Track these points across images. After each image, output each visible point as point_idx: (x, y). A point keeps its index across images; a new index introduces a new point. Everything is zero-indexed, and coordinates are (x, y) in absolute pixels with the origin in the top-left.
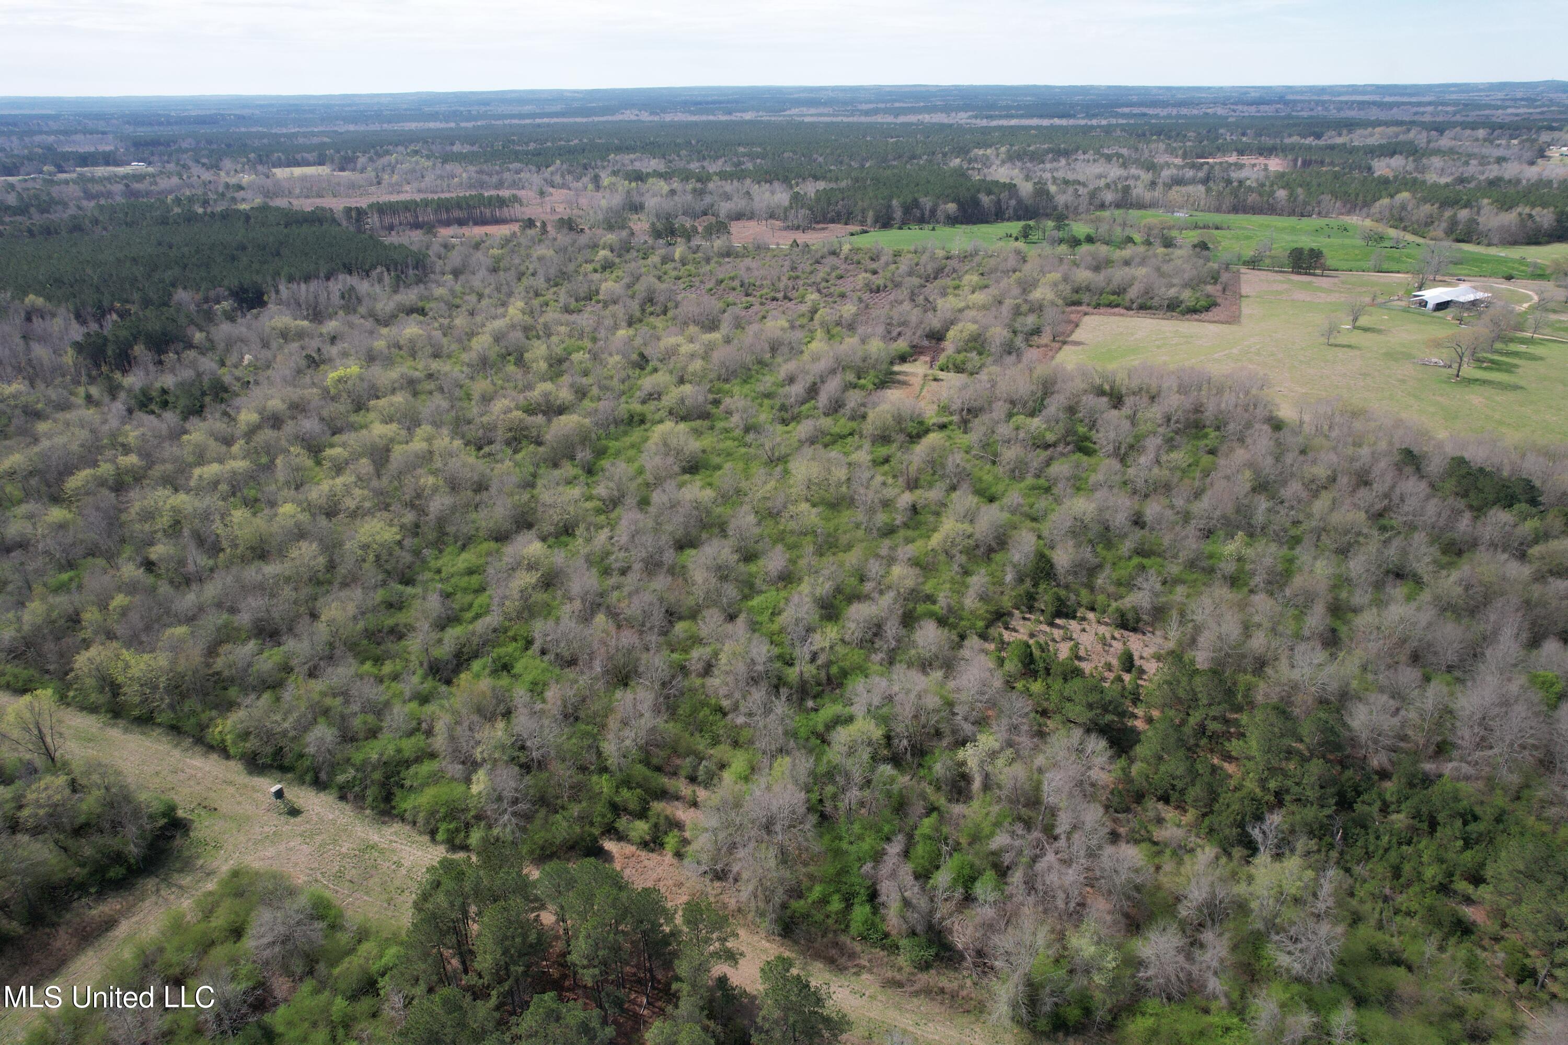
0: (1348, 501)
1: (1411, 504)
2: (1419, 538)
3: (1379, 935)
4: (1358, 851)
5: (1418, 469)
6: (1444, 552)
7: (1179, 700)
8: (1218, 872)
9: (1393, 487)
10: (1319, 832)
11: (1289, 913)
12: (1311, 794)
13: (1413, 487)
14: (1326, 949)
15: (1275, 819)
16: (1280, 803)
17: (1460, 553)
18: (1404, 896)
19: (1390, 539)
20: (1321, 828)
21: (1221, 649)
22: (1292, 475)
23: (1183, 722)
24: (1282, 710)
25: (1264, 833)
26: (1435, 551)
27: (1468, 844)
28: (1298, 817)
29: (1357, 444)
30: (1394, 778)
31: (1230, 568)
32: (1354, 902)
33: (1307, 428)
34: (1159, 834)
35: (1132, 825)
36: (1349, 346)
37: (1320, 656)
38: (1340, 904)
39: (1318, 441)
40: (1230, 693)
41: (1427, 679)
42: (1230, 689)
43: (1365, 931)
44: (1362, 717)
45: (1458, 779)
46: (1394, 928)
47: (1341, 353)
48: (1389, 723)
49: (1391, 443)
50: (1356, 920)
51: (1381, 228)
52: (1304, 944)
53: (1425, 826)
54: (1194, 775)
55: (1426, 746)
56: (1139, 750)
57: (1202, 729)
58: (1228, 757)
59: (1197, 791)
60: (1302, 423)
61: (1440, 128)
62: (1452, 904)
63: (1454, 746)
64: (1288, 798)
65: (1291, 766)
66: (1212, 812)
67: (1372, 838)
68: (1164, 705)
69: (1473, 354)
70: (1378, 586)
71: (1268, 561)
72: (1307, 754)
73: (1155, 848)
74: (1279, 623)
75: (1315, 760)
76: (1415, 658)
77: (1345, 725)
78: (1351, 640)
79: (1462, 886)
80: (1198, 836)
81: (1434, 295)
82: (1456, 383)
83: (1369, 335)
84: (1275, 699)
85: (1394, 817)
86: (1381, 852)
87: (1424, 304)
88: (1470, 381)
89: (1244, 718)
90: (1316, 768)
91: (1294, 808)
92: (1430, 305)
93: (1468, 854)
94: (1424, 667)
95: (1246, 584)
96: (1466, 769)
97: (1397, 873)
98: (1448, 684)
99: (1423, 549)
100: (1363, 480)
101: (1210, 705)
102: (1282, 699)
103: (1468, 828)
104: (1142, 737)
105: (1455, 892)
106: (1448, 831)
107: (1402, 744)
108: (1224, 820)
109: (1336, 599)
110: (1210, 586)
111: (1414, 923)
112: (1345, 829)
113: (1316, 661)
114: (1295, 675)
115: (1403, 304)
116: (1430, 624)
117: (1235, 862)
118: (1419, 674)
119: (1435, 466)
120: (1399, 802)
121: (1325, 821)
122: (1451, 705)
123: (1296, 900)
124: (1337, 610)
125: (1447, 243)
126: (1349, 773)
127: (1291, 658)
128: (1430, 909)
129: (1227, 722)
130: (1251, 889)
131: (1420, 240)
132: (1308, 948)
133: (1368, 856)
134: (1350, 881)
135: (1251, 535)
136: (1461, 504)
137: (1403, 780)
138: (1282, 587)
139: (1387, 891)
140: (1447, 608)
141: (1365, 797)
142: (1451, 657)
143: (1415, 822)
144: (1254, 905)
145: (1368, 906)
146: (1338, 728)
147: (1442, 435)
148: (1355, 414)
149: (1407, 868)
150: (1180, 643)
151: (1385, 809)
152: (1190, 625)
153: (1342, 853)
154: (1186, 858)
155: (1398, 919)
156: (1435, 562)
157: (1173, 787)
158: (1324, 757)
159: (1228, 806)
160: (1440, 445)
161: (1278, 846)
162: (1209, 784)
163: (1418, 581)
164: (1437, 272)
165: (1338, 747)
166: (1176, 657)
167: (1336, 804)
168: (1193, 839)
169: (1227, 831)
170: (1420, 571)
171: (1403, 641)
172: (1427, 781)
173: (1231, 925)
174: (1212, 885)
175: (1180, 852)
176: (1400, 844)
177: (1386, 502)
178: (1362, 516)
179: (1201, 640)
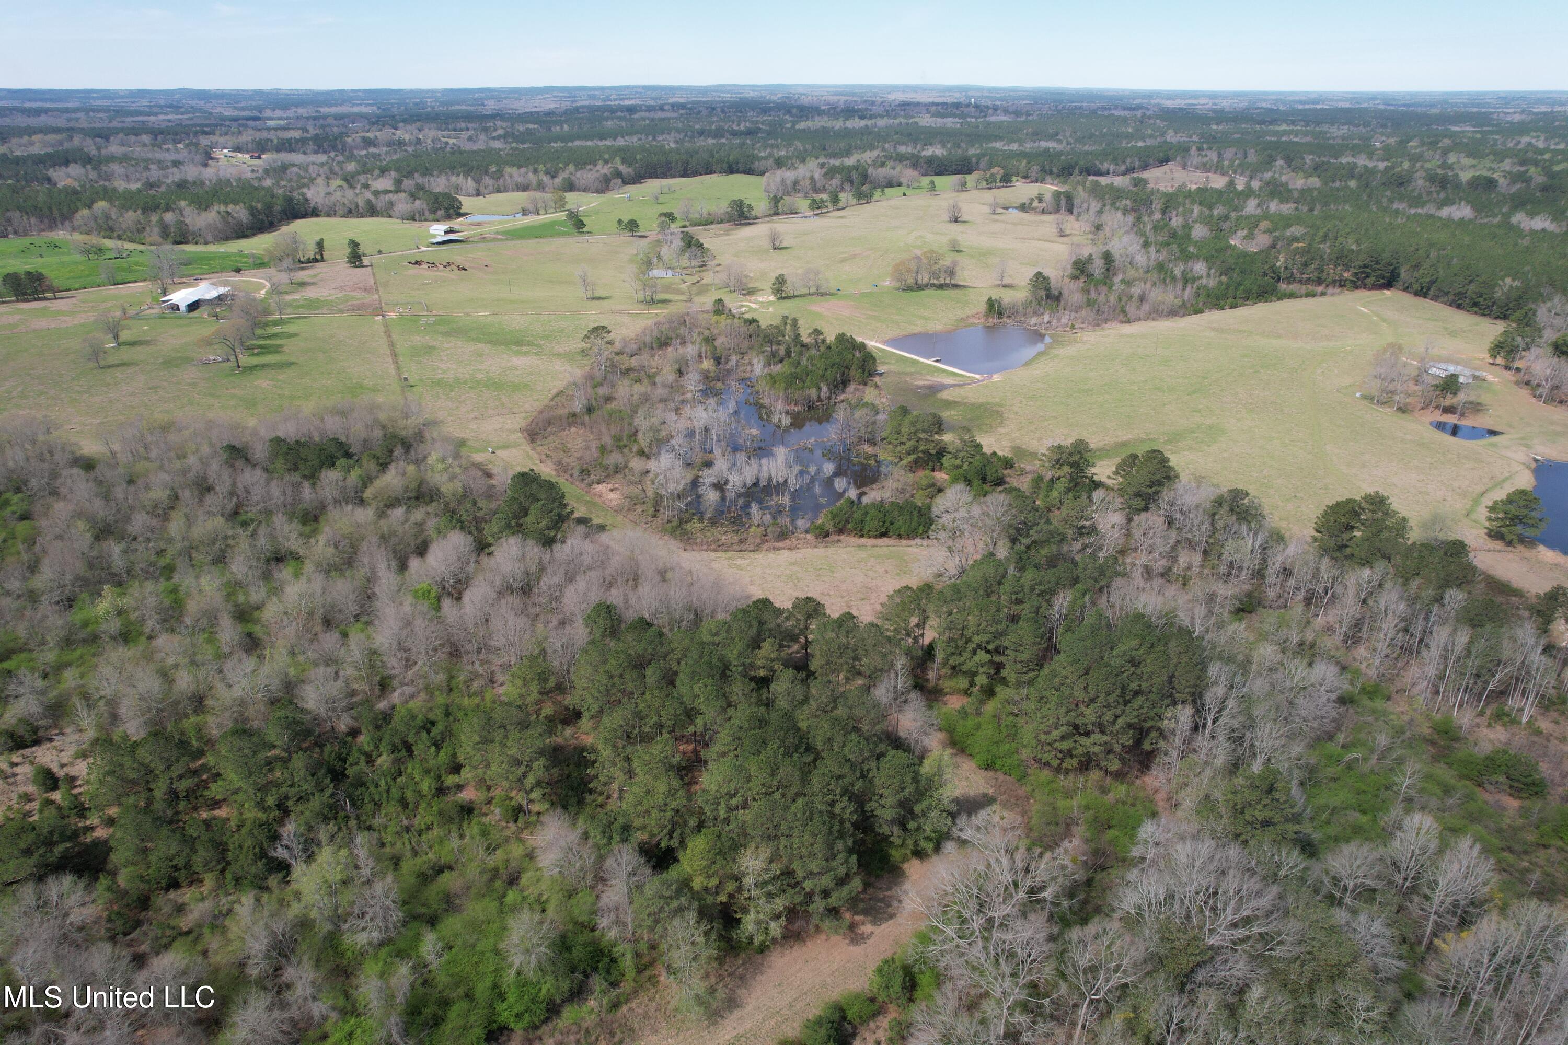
0: (200, 512)
1: (257, 493)
2: (279, 520)
3: (418, 860)
4: (369, 807)
5: (247, 460)
6: (304, 523)
7: (133, 782)
8: (266, 913)
9: (234, 484)
10: (331, 813)
11: (346, 897)
12: (307, 787)
13: (251, 477)
14: (388, 903)
15: (290, 829)
16: (286, 812)
17: (316, 519)
18: (418, 817)
19: (255, 530)
20: (331, 809)
21: (149, 709)
22: (131, 508)
23: (150, 802)
24: (242, 731)
25: (287, 847)
26: (296, 525)
27: (438, 746)
28: (307, 813)
29: (182, 456)
30: (364, 731)
31: (115, 625)
32: (388, 850)
33: (124, 458)
34: (185, 922)
35: (151, 935)
36: (124, 364)
37: (250, 663)
38: (378, 860)
39: (141, 466)
40: (183, 744)
41: (345, 635)
42: (181, 741)
43: (409, 866)
44: (313, 696)
45: (407, 702)
46: (425, 847)
47: (119, 373)
48: (335, 688)
49: (212, 445)
50: (396, 861)
51: (95, 240)
52: (371, 912)
53: (404, 753)
54: (190, 843)
55: (372, 690)
56: (115, 858)
57: (174, 796)
58: (216, 804)
59: (203, 854)
60: (114, 454)
61: (104, 135)
62: (451, 798)
63: (391, 677)
64: (290, 803)
65: (278, 774)
66: (228, 863)
67: (372, 789)
68: (119, 797)
69: (242, 343)
70: (267, 576)
71: (152, 601)
72: (285, 755)
73: (191, 937)
74: (195, 654)
75: (295, 756)
76: (328, 623)
77: (302, 710)
78: (269, 634)
79: (451, 780)
80: (227, 894)
81: (182, 297)
82: (241, 373)
83: (139, 349)
84: (230, 725)
85: (379, 761)
86: (385, 795)
87: (175, 308)
88: (252, 369)
89: (209, 759)
90: (299, 762)
91: (300, 807)
92: (183, 308)
93: (442, 753)
94: (337, 627)
95: (141, 634)
96: (408, 690)
97: (404, 803)
98: (362, 631)
99: (287, 528)
100: (204, 488)
101: (169, 767)
102: (236, 720)
103: (432, 734)
104: (112, 843)
105: (449, 788)
106: (421, 746)
107: (354, 699)
108: (244, 863)
109: (236, 605)
110: (101, 654)
111: (436, 832)
112: (349, 796)
113: (248, 671)
114: (237, 692)
115: (156, 311)
116: (324, 590)
117: (276, 891)
118: (337, 634)
119: (260, 452)
120: (377, 747)
121: (331, 801)
122: (373, 647)
123: (344, 883)
124: (243, 615)
125: (168, 247)
126: (328, 748)
127: (223, 679)
128: (440, 813)
129: (195, 773)
130: (303, 903)
131: (141, 247)
132: (375, 913)
133: (378, 805)
134: (376, 835)
135: (119, 584)
136: (296, 477)
137: (370, 728)
138: (179, 619)
139: (405, 822)
140: (330, 570)
141: (351, 760)
142: (354, 608)
143: (396, 754)
144: (314, 914)
145: (399, 845)
146: (299, 717)
147: (252, 423)
148: (166, 428)
149: (409, 795)
150: (100, 727)
151: (370, 761)
152: (101, 703)
153: (358, 818)
154: (227, 922)
155: (424, 837)
156: (301, 535)
157: (175, 868)
158: (301, 749)
159: (241, 847)
160: (255, 432)
161: (305, 850)
162: (211, 840)
163: (297, 557)
164: (172, 275)
165: (308, 733)
166: (104, 742)
167: (332, 781)
168: (224, 900)
169: (253, 870)
170: (294, 548)
171: (311, 614)
172: (387, 717)
173: (304, 947)
174: (267, 926)
175: (218, 922)
176: (394, 779)
177: (235, 499)
178: (220, 521)
179: (123, 711)
